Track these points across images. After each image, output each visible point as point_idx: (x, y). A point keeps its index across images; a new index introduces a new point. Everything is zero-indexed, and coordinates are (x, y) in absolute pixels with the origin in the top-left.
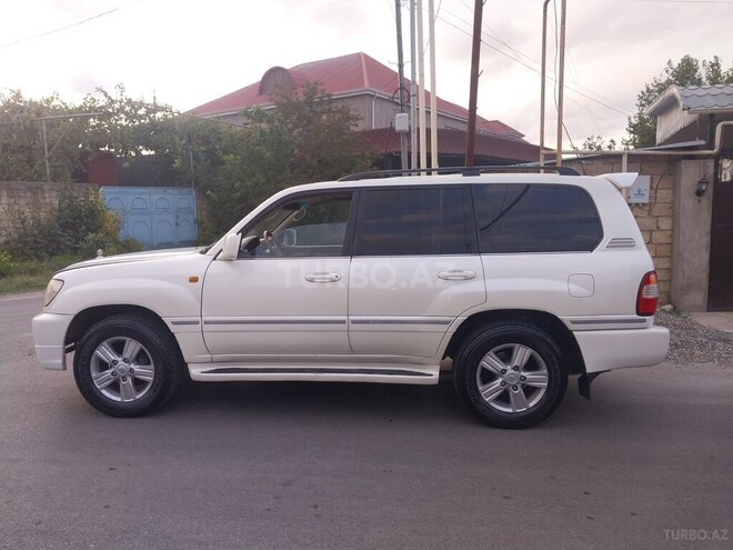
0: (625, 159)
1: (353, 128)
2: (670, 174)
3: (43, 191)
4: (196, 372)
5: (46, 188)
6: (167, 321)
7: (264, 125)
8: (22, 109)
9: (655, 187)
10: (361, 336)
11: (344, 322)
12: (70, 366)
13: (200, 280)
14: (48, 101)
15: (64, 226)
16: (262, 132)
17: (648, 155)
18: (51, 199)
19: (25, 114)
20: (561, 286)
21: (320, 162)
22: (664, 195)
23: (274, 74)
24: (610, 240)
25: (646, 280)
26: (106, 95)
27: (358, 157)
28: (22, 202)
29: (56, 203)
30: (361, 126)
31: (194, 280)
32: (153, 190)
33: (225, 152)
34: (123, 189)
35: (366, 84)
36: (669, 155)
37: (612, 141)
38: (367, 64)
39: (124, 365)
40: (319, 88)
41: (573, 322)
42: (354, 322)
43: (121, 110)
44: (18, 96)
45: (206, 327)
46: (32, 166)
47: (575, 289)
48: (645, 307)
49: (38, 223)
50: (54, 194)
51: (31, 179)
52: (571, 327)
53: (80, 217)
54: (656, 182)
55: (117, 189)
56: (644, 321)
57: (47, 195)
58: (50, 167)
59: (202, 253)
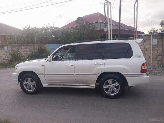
0: (152, 36)
1: (96, 30)
2: (162, 38)
3: (35, 46)
4: (44, 85)
5: (35, 45)
6: (37, 74)
7: (77, 30)
8: (30, 30)
9: (158, 41)
10: (78, 78)
11: (74, 75)
12: (19, 84)
13: (44, 66)
14: (35, 28)
15: (40, 52)
16: (77, 32)
17: (157, 35)
18: (37, 47)
19: (31, 30)
20: (122, 66)
21: (89, 37)
22: (160, 43)
23: (79, 18)
24: (134, 56)
25: (143, 65)
26: (46, 26)
27: (97, 36)
28: (31, 48)
29: (38, 48)
30: (98, 29)
31: (43, 66)
32: (56, 44)
33: (70, 36)
34: (50, 45)
35: (99, 20)
36: (161, 35)
37: (157, 29)
38: (99, 15)
39: (30, 84)
40: (89, 22)
41: (125, 75)
42: (76, 75)
43: (49, 28)
44: (29, 27)
45: (45, 76)
46: (32, 41)
47: (126, 67)
48: (143, 71)
49: (35, 52)
50: (37, 46)
51: (32, 43)
52: (125, 76)
53: (42, 50)
54: (159, 40)
55: (49, 45)
56: (143, 74)
57: (36, 46)
58: (36, 41)
59: (45, 60)
